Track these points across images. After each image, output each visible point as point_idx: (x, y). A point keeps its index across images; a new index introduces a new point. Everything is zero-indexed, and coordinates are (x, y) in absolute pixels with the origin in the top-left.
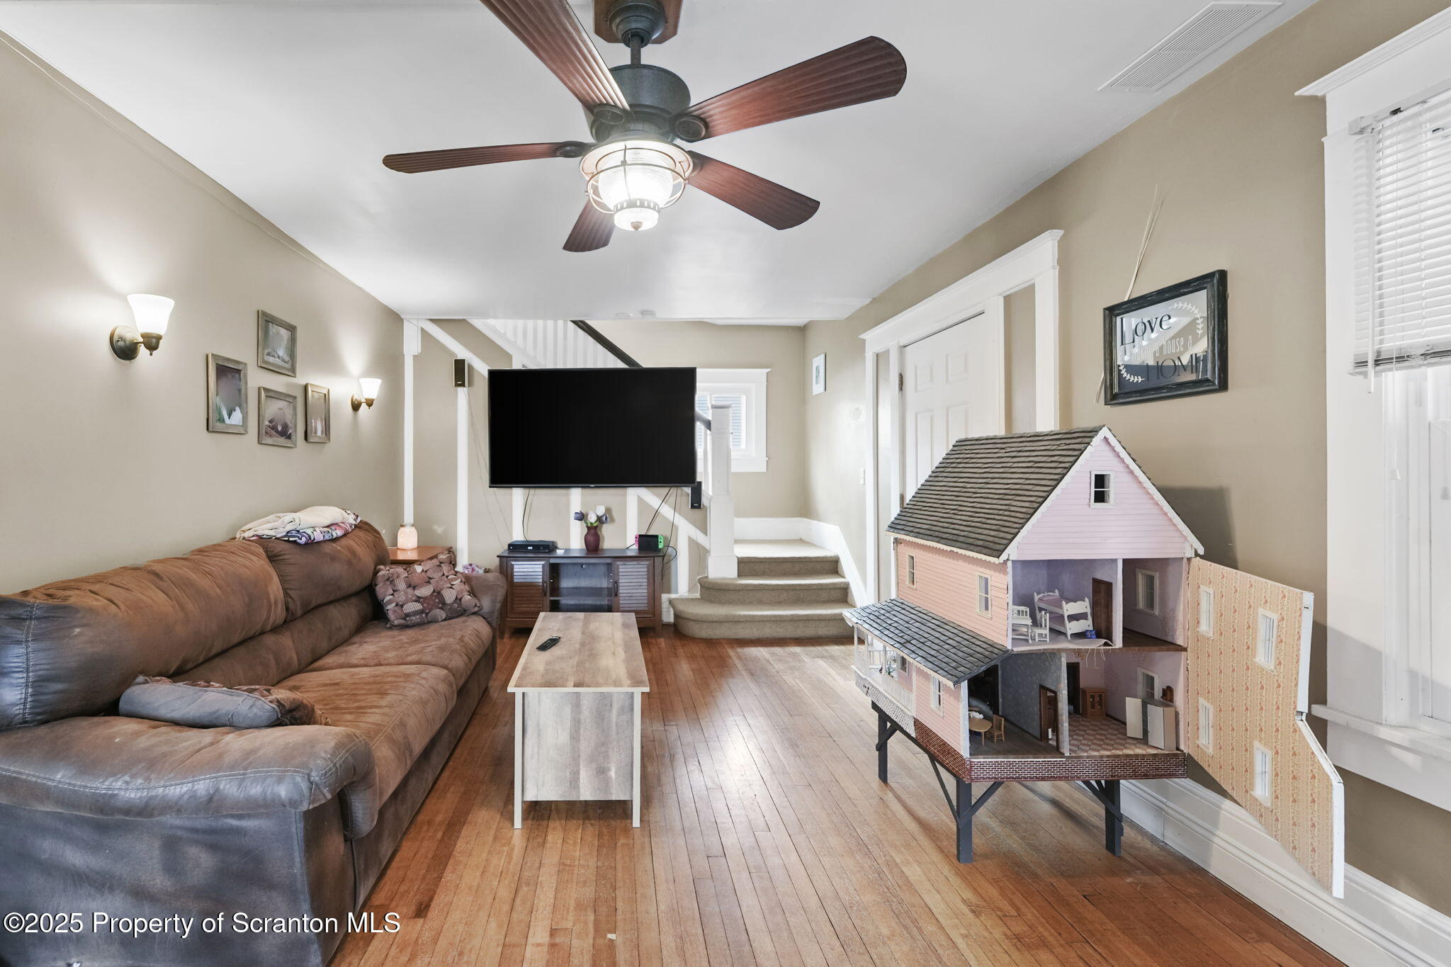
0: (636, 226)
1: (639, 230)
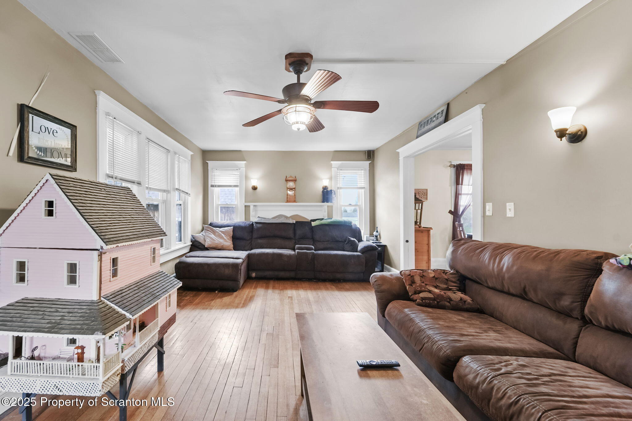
0: (299, 129)
1: (300, 130)
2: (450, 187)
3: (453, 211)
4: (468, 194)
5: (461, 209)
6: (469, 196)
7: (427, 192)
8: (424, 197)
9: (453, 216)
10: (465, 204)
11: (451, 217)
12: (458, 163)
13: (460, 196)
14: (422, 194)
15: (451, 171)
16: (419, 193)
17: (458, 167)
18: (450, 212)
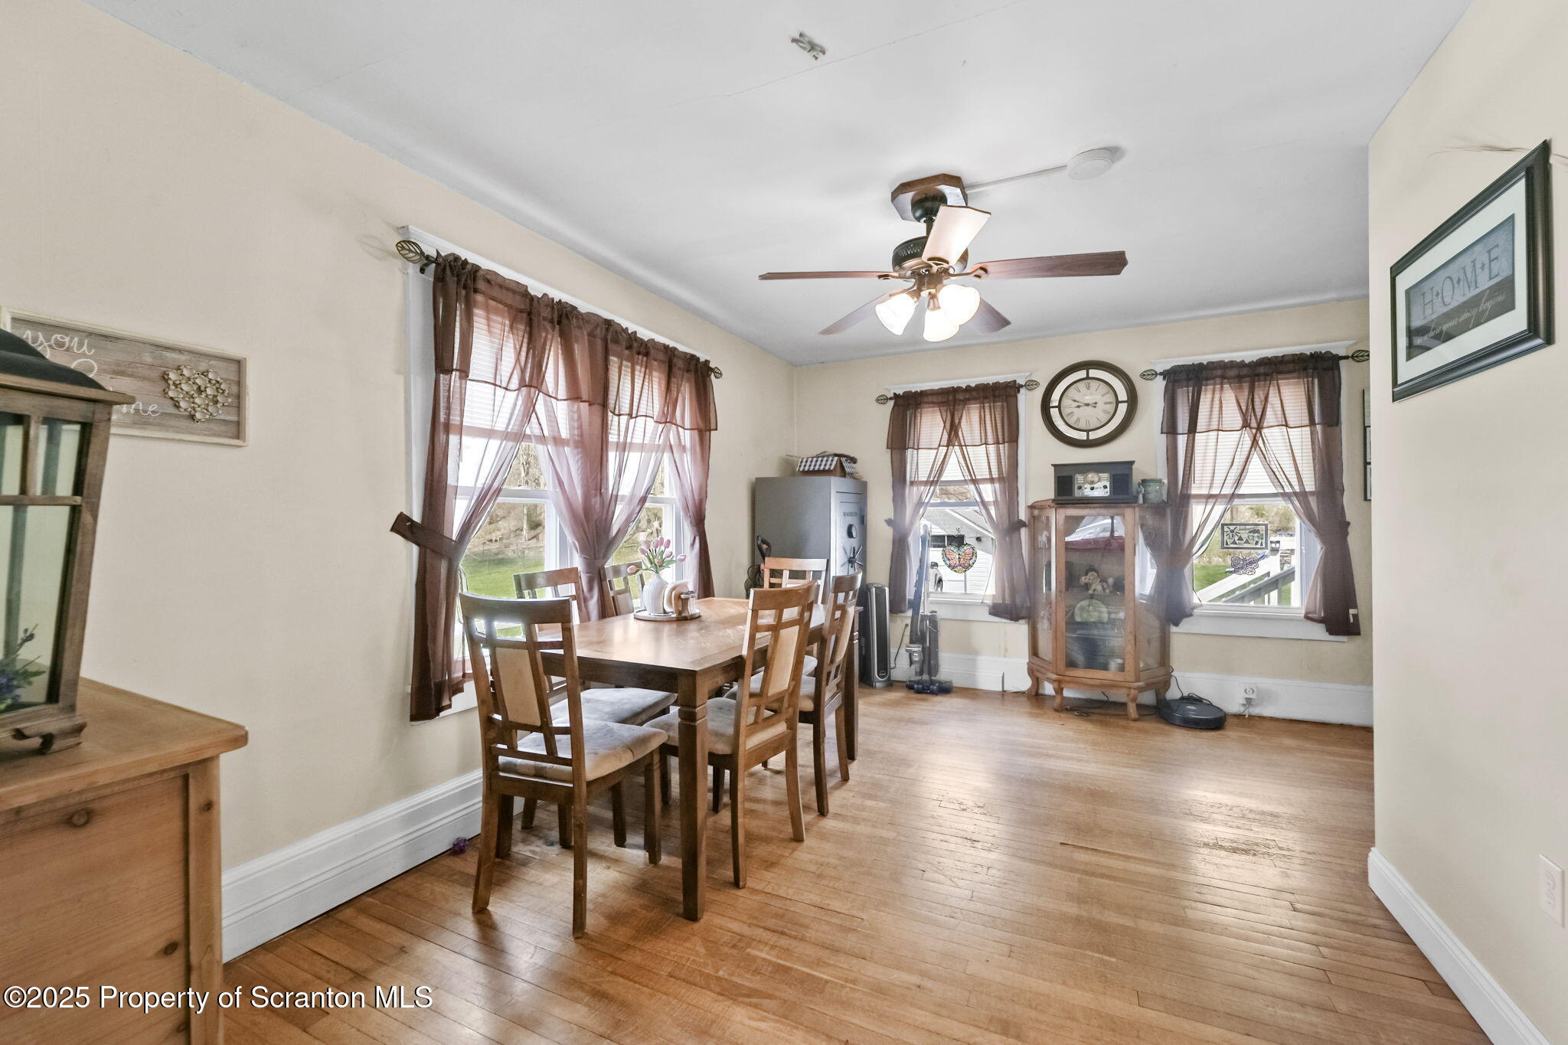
2: (400, 381)
3: (417, 517)
4: (489, 433)
5: (459, 510)
6: (494, 443)
7: (240, 383)
8: (211, 419)
9: (415, 549)
10: (480, 485)
11: (406, 555)
12: (447, 248)
13: (453, 439)
14: (200, 391)
15: (405, 285)
16: (164, 378)
17: (444, 270)
18: (403, 526)
